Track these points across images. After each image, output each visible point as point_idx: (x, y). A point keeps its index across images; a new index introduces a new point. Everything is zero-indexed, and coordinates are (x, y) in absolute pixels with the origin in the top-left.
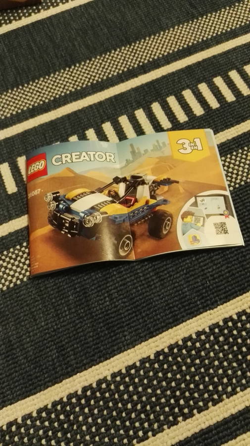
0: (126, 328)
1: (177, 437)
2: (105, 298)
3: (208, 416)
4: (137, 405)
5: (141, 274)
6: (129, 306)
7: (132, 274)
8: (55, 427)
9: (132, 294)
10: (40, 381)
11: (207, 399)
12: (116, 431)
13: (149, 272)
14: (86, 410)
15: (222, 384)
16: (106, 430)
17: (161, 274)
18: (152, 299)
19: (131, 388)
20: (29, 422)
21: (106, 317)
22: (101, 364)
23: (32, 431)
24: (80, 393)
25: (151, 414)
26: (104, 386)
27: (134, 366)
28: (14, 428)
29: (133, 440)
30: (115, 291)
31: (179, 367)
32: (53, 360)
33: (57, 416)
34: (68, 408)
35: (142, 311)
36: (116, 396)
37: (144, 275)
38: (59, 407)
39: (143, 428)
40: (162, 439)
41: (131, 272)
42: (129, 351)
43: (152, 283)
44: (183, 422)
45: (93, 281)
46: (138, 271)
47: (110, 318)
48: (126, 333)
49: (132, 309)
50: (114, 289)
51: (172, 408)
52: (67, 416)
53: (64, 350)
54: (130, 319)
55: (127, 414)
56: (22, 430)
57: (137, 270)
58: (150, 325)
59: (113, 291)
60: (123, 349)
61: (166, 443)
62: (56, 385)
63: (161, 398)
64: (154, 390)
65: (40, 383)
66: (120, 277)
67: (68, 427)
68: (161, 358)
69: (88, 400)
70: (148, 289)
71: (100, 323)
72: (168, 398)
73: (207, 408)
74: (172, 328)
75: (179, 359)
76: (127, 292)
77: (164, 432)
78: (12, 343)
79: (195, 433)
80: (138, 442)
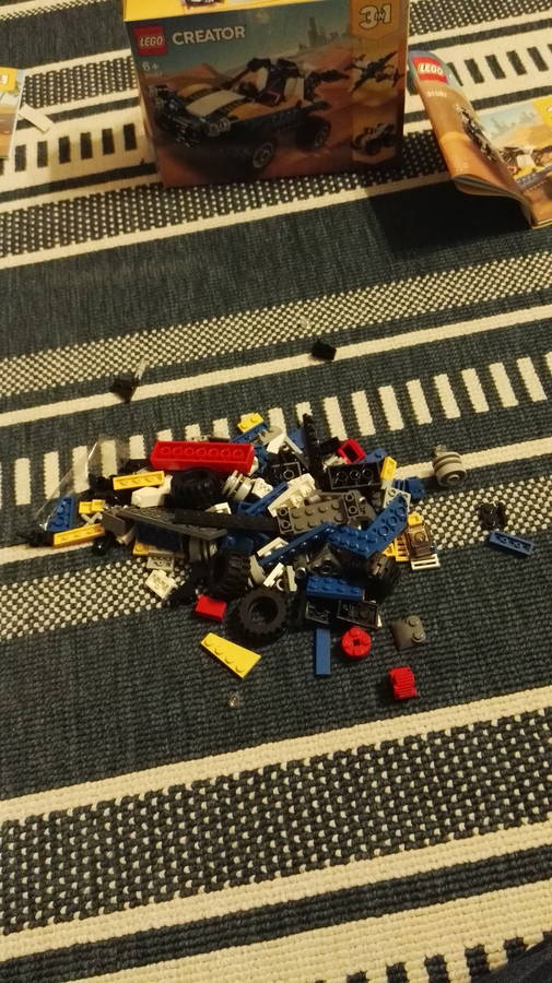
0: (459, 674)
2: (433, 624)
4: (462, 784)
5: (494, 603)
6: (467, 643)
7: (478, 598)
8: (334, 788)
9: (475, 628)
10: (322, 718)
12: (425, 815)
13: (507, 603)
14: (384, 775)
16: (410, 810)
17: (526, 608)
18: (507, 641)
19: (456, 760)
20: (297, 772)
21: (432, 652)
22: (414, 715)
23: (300, 785)
24: (377, 747)
25: (482, 802)
26: (415, 746)
27: (464, 729)
28: (274, 775)
29: (449, 832)
30: (450, 617)
31: (535, 746)
32: (344, 693)
33: (340, 773)
34: (357, 766)
35: (488, 655)
36: (432, 765)
37: (498, 604)
38: (344, 761)
39: (467, 820)
41: (478, 595)
42: (460, 706)
43: (509, 618)
44: (529, 826)
45: (418, 596)
46: (490, 597)
47: (437, 654)
48: (459, 681)
49: (471, 649)
50: (448, 614)
51: (515, 802)
52: (355, 776)
53: (361, 683)
54: (466, 663)
55: (444, 795)
56: (286, 781)
57: (488, 594)
58: (497, 678)
59: (445, 617)
60: (451, 701)
62: (344, 730)
63: (500, 784)
64: (491, 771)
65: (321, 721)
66: (460, 599)
67: (354, 792)
68: (508, 727)
69: (389, 761)
70: (502, 626)
71: (421, 658)
72: (511, 786)
74: (531, 689)
75: (536, 735)
76: (469, 622)
77: (498, 832)
78: (288, 656)
80: (455, 838)
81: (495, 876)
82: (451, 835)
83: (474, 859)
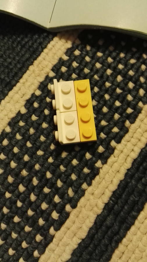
1: (107, 190)
3: (133, 140)
4: (30, 181)
11: (121, 120)
15: (130, 91)
19: (13, 165)
25: (56, 181)
27: (3, 135)
29: (48, 230)
39: (55, 206)
40: (88, 204)
44: (106, 166)
51: (81, 157)
55: (23, 201)
61: (96, 205)
64: (46, 149)
73: (127, 131)
77: (86, 193)
79: (128, 170)
80: (57, 229)
81: (109, 233)
82: (52, 231)
83: (83, 234)
